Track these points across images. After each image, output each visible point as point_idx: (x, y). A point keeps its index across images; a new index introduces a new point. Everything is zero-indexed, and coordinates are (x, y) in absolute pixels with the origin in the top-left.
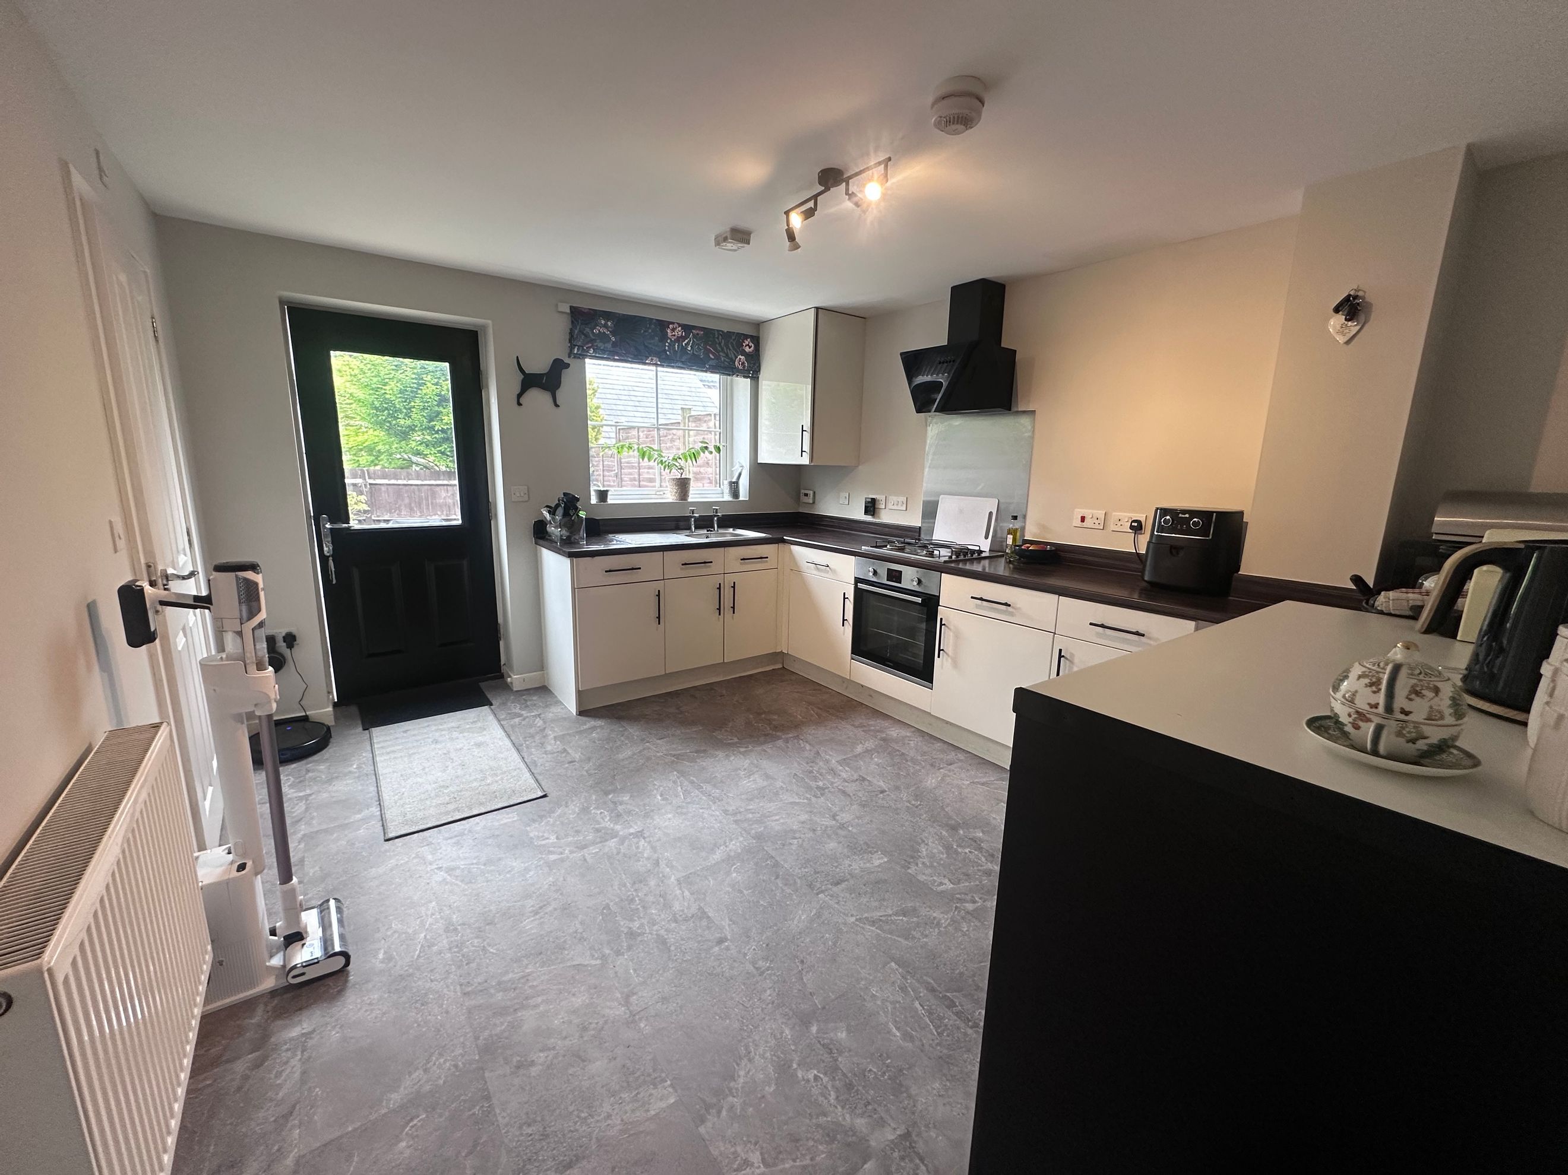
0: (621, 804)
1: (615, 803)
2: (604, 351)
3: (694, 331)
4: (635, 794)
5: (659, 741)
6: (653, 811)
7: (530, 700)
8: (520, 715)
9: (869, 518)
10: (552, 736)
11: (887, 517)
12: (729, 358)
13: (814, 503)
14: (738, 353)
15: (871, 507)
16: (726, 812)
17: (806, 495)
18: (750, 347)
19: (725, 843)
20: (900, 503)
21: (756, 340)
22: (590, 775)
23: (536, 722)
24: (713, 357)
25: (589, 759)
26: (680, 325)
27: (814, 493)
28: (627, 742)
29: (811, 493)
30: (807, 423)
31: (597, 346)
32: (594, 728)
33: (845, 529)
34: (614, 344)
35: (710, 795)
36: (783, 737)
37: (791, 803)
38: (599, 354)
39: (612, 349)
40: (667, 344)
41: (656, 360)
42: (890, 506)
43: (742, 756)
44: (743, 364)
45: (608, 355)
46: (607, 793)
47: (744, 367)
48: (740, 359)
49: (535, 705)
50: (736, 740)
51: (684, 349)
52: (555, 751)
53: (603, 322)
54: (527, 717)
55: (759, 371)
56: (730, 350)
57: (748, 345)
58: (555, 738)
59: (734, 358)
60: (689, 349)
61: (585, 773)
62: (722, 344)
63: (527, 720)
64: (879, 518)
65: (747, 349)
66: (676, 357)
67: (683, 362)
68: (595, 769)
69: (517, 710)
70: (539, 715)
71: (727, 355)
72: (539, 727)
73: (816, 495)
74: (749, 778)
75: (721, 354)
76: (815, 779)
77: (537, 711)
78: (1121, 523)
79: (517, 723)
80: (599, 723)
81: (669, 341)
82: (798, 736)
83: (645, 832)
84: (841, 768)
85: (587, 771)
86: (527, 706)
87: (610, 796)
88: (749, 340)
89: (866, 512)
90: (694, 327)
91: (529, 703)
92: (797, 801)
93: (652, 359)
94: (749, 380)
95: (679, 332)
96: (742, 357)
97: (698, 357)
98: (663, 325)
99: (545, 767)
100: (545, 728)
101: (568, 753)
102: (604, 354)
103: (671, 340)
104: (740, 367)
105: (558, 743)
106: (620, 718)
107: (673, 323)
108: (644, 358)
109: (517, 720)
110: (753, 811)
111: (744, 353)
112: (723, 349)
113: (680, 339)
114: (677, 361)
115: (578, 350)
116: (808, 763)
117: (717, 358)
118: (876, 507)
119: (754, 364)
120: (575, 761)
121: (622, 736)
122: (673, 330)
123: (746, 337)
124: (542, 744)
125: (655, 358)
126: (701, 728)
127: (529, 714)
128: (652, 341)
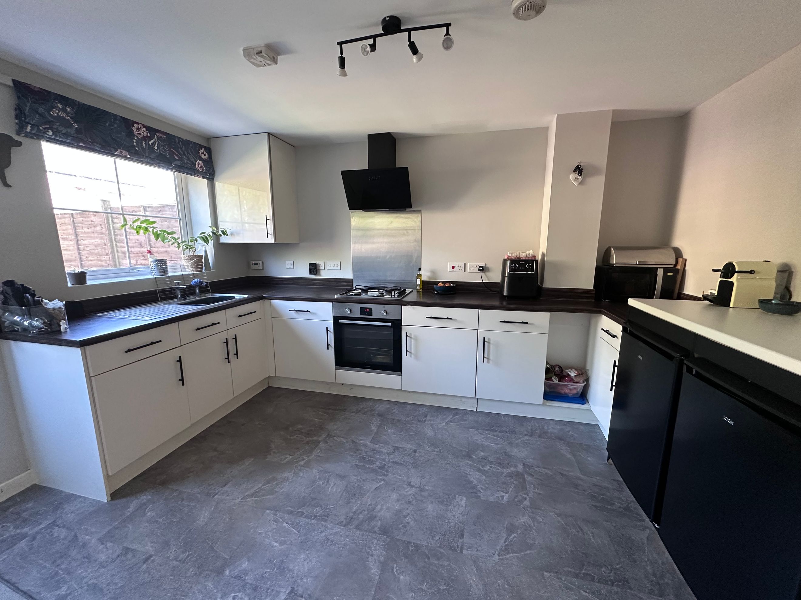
0: (246, 574)
1: (239, 577)
2: (66, 135)
3: (158, 134)
4: (250, 554)
5: (225, 489)
6: (282, 561)
7: (24, 511)
8: (23, 537)
9: (313, 276)
10: (94, 541)
11: (325, 274)
12: (190, 161)
13: (263, 269)
14: (197, 158)
15: (314, 269)
16: (340, 524)
17: (256, 264)
18: (205, 155)
19: (368, 553)
20: (335, 266)
21: (209, 150)
22: (184, 561)
23: (56, 535)
24: (177, 158)
25: (166, 544)
26: (144, 126)
27: (263, 262)
28: (194, 504)
29: (261, 263)
30: (270, 215)
31: (57, 129)
32: (142, 507)
33: (295, 284)
34: (78, 131)
35: (316, 516)
36: (320, 439)
37: (377, 489)
38: (60, 137)
39: (75, 135)
40: (134, 141)
41: (124, 153)
42: (328, 267)
43: (307, 469)
44: (201, 167)
45: (71, 140)
46: (220, 572)
47: (203, 169)
48: (199, 163)
49: (37, 513)
50: (289, 458)
51: (151, 148)
52: (114, 556)
53: (60, 106)
54: (37, 533)
55: (214, 174)
56: (190, 155)
57: (203, 153)
58: (101, 541)
59: (195, 162)
60: (156, 148)
61: (176, 563)
62: (183, 149)
63: (38, 537)
64: (320, 275)
65: (203, 156)
66: (145, 153)
67: (152, 159)
68: (183, 552)
69: (12, 531)
70: (54, 524)
71: (188, 159)
72: (64, 539)
73: (264, 264)
74: (330, 485)
75: (183, 156)
76: (371, 462)
77: (46, 519)
78: (473, 268)
79: (26, 548)
80: (144, 498)
81: (136, 138)
82: (328, 435)
83: (296, 589)
84: (377, 446)
85: (176, 559)
86: (24, 521)
87: (227, 572)
88: (203, 149)
89: (311, 273)
90: (158, 131)
91: (24, 515)
92: (378, 485)
93: (121, 152)
94: (206, 180)
95: (144, 132)
96: (201, 162)
97: (165, 156)
98: (128, 124)
99: (116, 584)
100: (76, 536)
101: (134, 551)
102: (67, 139)
103: (137, 137)
104: (200, 170)
105: (109, 544)
106: (164, 484)
107: (138, 123)
108: (112, 149)
109: (23, 544)
110: (359, 511)
111: (201, 159)
112: (184, 153)
113: (145, 138)
114: (146, 157)
115: (32, 128)
116: (355, 453)
117: (181, 159)
118: (317, 269)
119: (210, 168)
120: (151, 556)
121: (183, 500)
122: (138, 129)
123: (201, 147)
124: (88, 557)
125: (124, 152)
126: (252, 459)
127: (36, 529)
128: (119, 136)
